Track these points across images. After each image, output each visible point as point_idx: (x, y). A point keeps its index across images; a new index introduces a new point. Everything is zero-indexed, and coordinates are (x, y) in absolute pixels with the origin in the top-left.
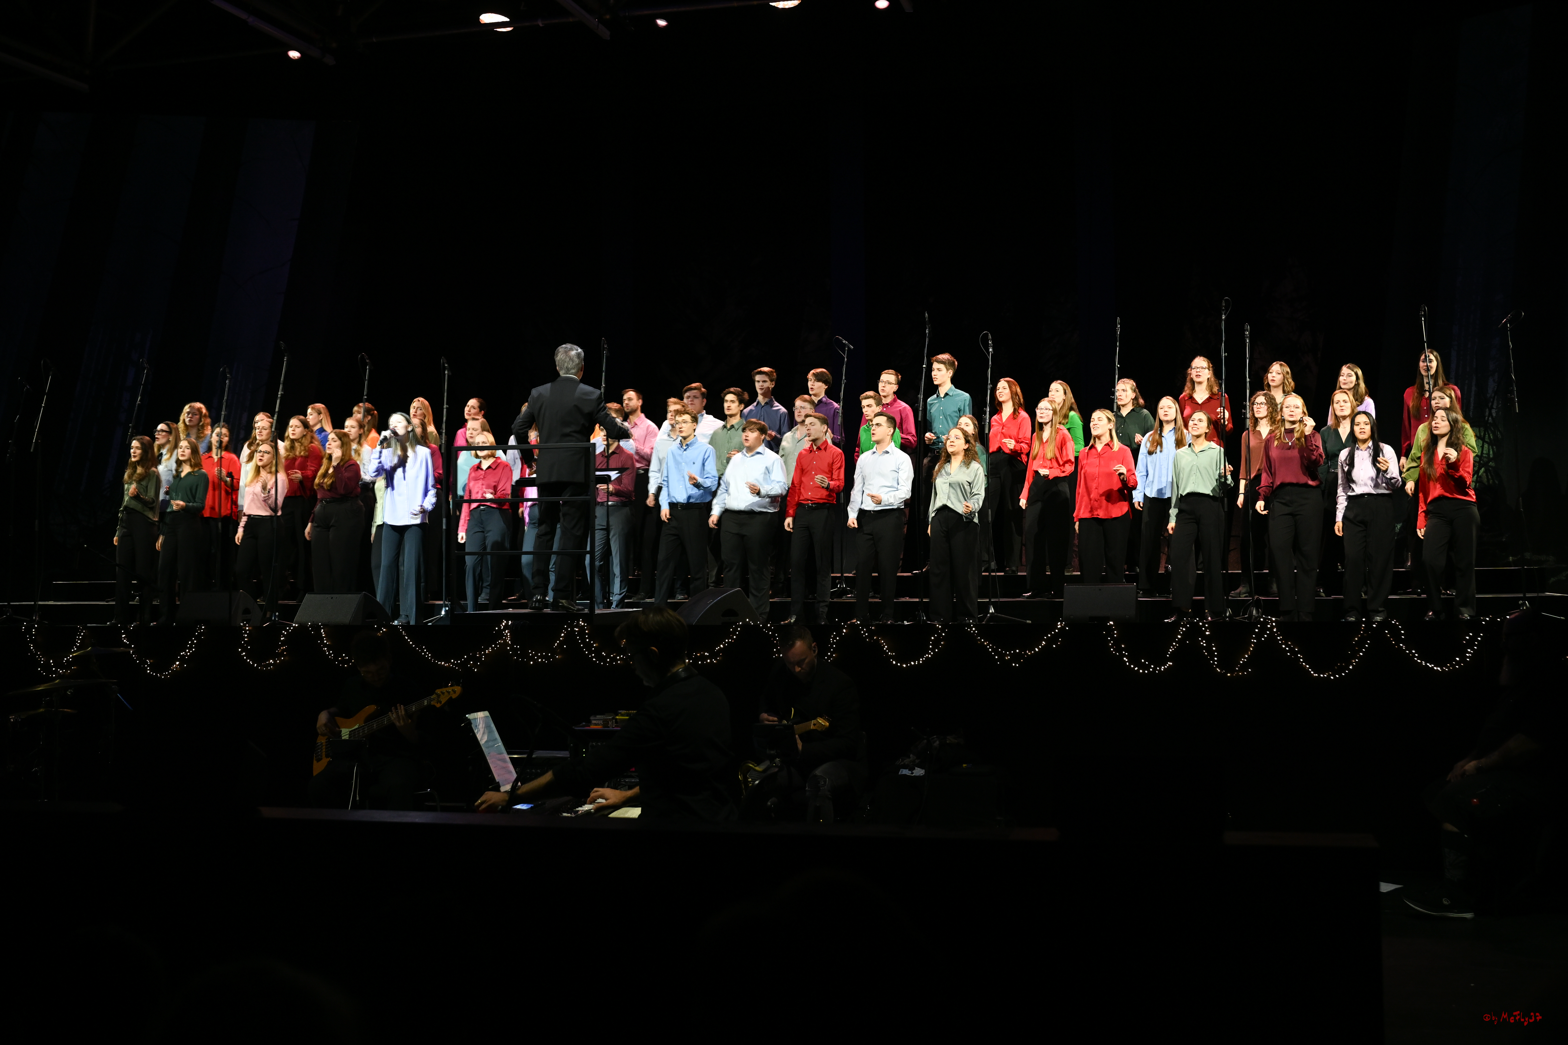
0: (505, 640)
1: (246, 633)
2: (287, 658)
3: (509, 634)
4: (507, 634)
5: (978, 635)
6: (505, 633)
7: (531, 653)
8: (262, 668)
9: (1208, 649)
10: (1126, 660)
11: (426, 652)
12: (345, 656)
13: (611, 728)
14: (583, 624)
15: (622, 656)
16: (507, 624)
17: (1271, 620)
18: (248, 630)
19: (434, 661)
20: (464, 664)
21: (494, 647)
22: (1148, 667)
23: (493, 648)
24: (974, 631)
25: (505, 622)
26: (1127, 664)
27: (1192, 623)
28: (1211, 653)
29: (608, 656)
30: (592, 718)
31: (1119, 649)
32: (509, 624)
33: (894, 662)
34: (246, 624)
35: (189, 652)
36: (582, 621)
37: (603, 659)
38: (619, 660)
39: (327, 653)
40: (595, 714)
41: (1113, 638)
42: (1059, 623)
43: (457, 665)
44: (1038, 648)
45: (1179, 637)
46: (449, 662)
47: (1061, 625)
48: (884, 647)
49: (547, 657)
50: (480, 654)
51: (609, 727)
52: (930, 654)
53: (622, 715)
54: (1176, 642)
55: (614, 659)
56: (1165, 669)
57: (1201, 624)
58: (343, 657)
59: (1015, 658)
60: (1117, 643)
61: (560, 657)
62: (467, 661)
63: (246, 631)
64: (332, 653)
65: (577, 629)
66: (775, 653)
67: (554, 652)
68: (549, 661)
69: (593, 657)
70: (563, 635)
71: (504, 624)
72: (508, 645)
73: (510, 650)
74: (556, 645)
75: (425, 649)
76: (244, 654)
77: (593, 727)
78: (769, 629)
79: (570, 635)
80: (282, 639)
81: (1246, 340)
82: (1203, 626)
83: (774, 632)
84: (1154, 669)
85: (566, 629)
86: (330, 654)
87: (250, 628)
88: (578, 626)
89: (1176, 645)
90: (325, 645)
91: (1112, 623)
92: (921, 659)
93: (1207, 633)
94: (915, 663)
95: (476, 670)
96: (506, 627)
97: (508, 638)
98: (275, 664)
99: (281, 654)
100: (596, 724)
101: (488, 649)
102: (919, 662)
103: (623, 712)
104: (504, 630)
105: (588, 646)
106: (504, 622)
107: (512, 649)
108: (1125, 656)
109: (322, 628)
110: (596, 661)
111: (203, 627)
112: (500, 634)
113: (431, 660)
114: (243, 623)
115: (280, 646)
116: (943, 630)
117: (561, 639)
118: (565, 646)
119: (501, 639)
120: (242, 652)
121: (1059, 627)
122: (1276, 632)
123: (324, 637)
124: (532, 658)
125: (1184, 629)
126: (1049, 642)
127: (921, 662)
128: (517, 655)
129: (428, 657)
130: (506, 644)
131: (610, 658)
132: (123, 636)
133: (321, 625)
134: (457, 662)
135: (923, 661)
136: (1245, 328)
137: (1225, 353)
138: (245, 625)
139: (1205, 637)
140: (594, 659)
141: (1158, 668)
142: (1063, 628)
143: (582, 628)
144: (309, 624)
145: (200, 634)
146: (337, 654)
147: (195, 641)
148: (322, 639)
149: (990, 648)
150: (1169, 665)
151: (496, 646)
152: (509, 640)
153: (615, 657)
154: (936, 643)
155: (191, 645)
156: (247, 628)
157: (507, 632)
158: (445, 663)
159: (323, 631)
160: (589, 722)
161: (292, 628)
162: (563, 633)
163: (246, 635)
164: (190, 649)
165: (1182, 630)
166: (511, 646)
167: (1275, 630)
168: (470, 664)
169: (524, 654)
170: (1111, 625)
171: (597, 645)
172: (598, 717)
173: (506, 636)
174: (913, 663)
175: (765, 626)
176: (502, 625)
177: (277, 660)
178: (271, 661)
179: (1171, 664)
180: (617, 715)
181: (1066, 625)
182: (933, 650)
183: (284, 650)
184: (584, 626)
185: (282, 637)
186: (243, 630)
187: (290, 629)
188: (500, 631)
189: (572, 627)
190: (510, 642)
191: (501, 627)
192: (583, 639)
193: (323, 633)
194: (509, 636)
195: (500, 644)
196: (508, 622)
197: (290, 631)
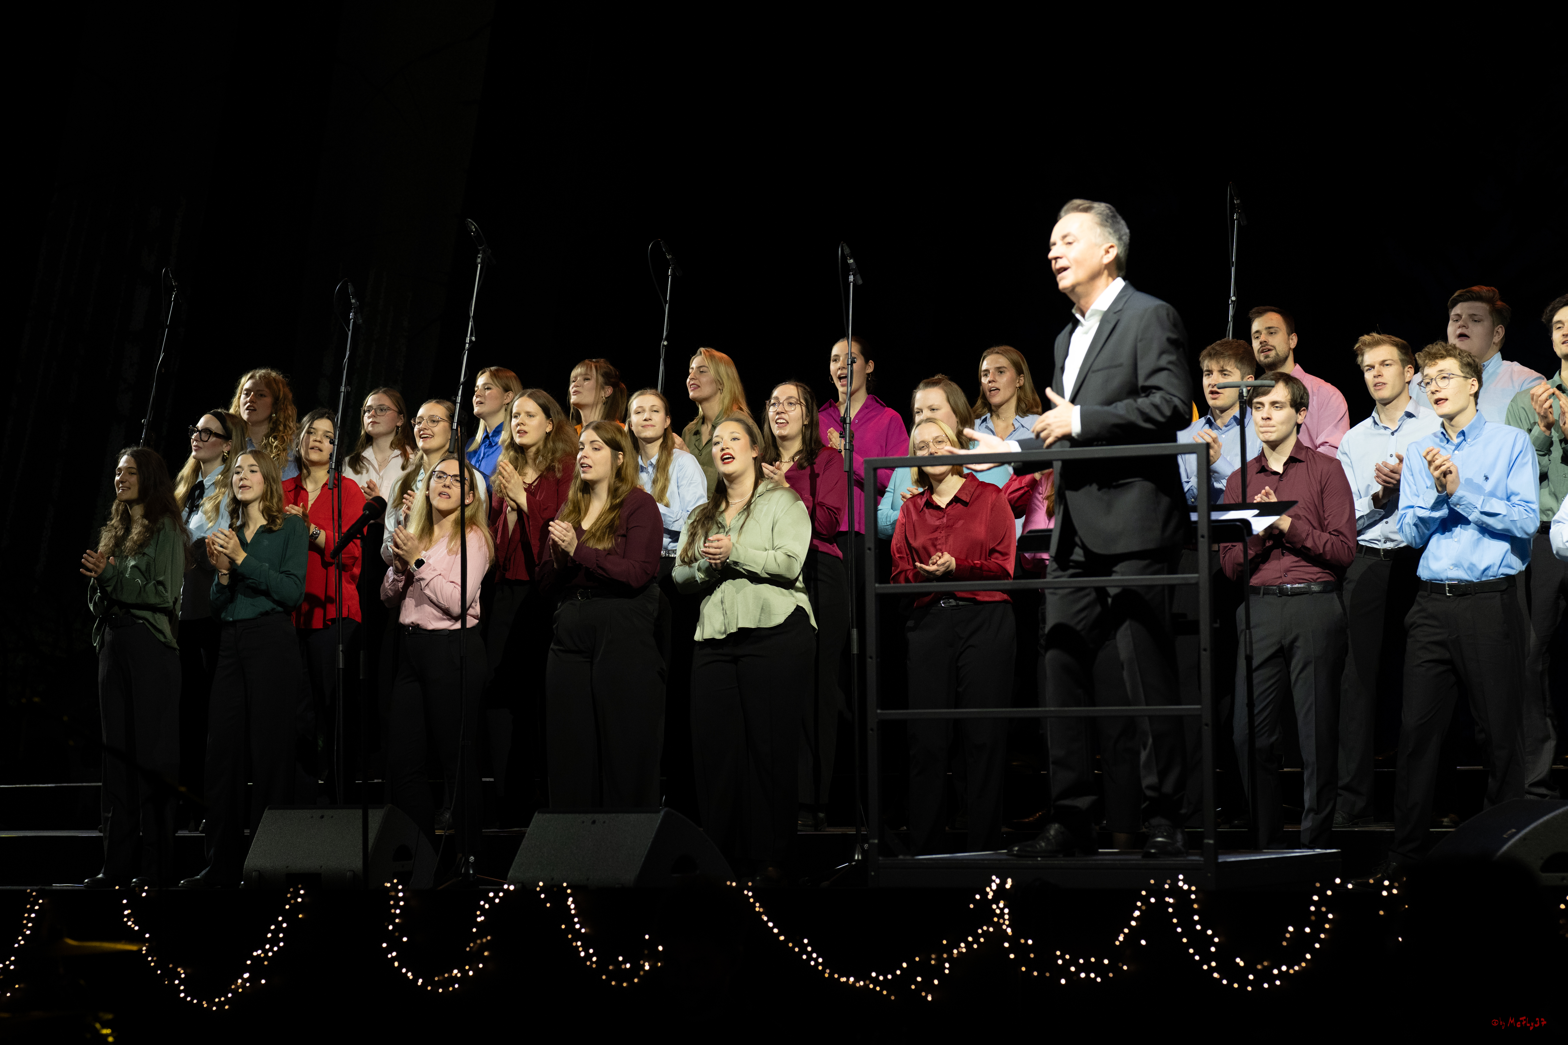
0: (998, 926)
1: (397, 906)
2: (490, 966)
3: (1006, 911)
7: (1062, 957)
8: (435, 988)
11: (812, 952)
12: (624, 962)
14: (1186, 887)
15: (1284, 968)
16: (1001, 886)
18: (402, 899)
19: (831, 974)
20: (900, 984)
21: (972, 943)
23: (969, 945)
25: (998, 881)
29: (1250, 967)
32: (1008, 886)
34: (398, 884)
35: (271, 949)
36: (1185, 881)
37: (1239, 974)
38: (1277, 977)
39: (582, 954)
43: (885, 984)
49: (1099, 969)
50: (939, 958)
55: (1265, 975)
58: (618, 964)
61: (1132, 967)
62: (908, 976)
63: (397, 900)
64: (593, 955)
65: (1171, 901)
67: (1116, 955)
68: (1105, 977)
69: (1212, 970)
70: (1137, 913)
71: (994, 887)
72: (1005, 937)
73: (1011, 949)
74: (1121, 938)
75: (808, 945)
76: (394, 954)
79: (1156, 916)
80: (479, 919)
85: (1145, 900)
86: (589, 957)
87: (407, 894)
88: (1174, 891)
90: (577, 935)
95: (929, 998)
96: (1000, 893)
97: (1004, 920)
98: (464, 979)
99: (478, 956)
101: (958, 947)
104: (996, 900)
105: (1201, 942)
106: (994, 881)
107: (1015, 947)
109: (570, 895)
110: (1220, 980)
111: (302, 892)
112: (985, 913)
113: (824, 971)
114: (391, 881)
115: (474, 937)
117: (1133, 923)
118: (1143, 942)
119: (989, 921)
120: (389, 950)
123: (575, 915)
124: (1064, 971)
128: (1027, 962)
129: (817, 964)
130: (1002, 936)
131: (1255, 972)
132: (126, 912)
133: (567, 888)
134: (885, 977)
138: (394, 887)
140: (1215, 975)
143: (1183, 897)
144: (541, 884)
145: (296, 908)
146: (605, 957)
147: (285, 925)
148: (569, 919)
151: (976, 940)
152: (1008, 926)
153: (1267, 970)
155: (275, 933)
156: (401, 895)
157: (1001, 905)
158: (857, 980)
159: (573, 902)
161: (501, 894)
162: (1139, 908)
163: (398, 911)
164: (274, 941)
166: (1014, 940)
168: (915, 982)
169: (1045, 961)
171: (1222, 938)
173: (1001, 915)
176: (990, 887)
177: (469, 969)
178: (455, 971)
183: (484, 947)
184: (1189, 892)
185: (480, 916)
186: (392, 898)
187: (496, 896)
188: (985, 904)
189: (1160, 894)
190: (1009, 930)
191: (988, 893)
192: (1188, 925)
193: (572, 906)
194: (1006, 917)
195: (985, 934)
196: (1003, 882)
197: (497, 901)
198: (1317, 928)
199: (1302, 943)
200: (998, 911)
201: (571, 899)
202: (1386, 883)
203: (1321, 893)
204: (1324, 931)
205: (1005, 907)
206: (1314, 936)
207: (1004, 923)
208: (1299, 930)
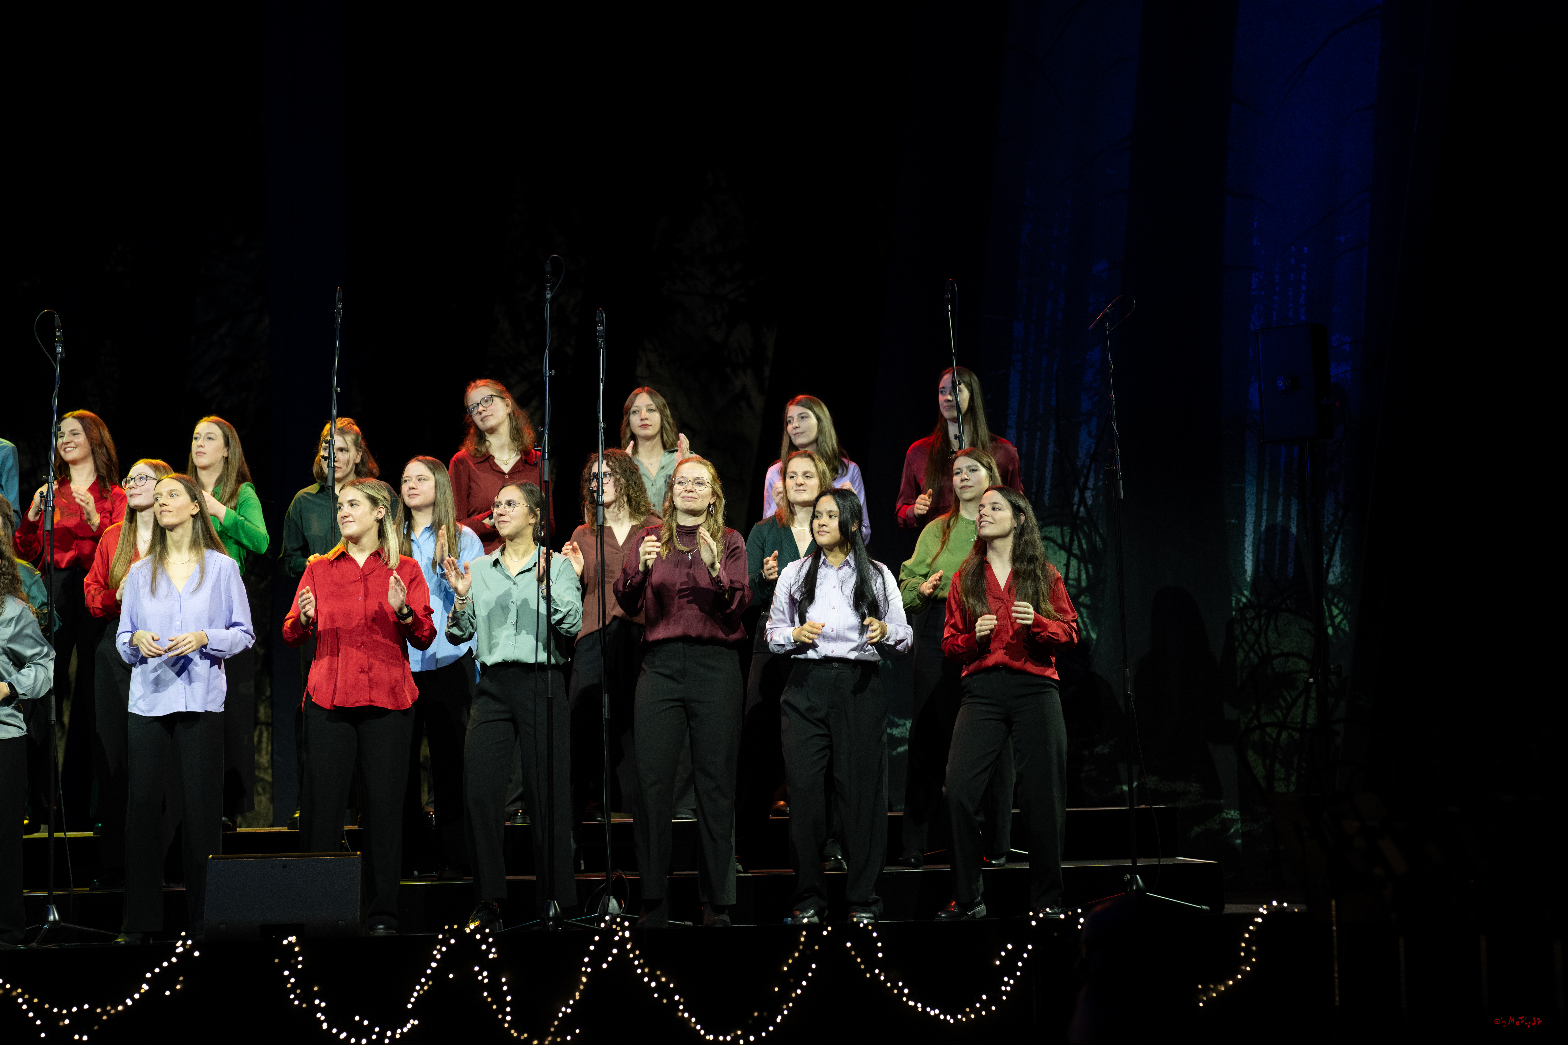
9: (494, 987)
10: (323, 1018)
17: (621, 924)
22: (368, 1032)
26: (325, 1026)
27: (460, 935)
28: (499, 997)
31: (307, 995)
41: (294, 972)
42: (179, 943)
44: (133, 999)
45: (434, 965)
47: (183, 945)
54: (428, 977)
56: (402, 1033)
59: (81, 1022)
60: (303, 981)
81: (597, 343)
82: (484, 940)
84: (382, 1035)
89: (426, 984)
91: (293, 939)
93: (492, 956)
108: (319, 1008)
121: (179, 950)
122: (632, 950)
125: (444, 949)
126: (157, 983)
136: (597, 319)
137: (550, 371)
139: (486, 964)
141: (389, 1033)
142: (187, 953)
149: (26, 1000)
150: (413, 1025)
165: (440, 952)
167: (629, 947)
170: (290, 942)
179: (416, 1022)
181: (193, 948)
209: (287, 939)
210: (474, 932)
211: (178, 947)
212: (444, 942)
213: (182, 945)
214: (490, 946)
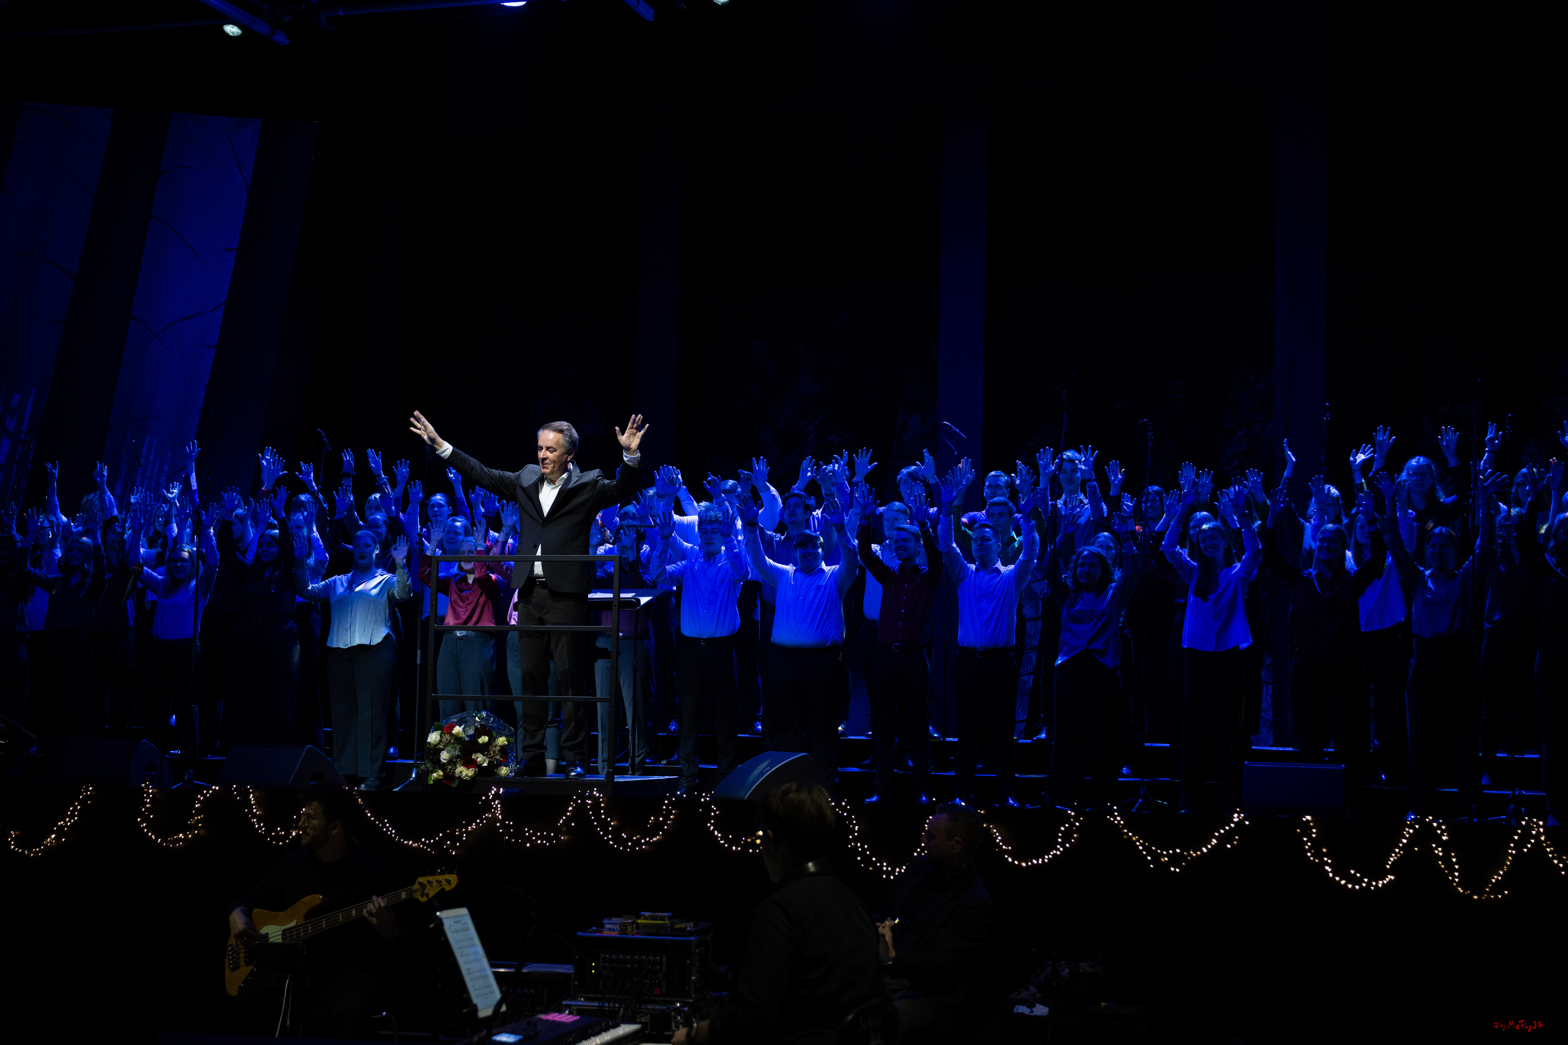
0: (494, 814)
1: (148, 797)
2: (202, 832)
3: (499, 806)
4: (497, 805)
5: (1124, 826)
6: (494, 804)
7: (528, 831)
8: (168, 844)
9: (1446, 859)
10: (1330, 870)
11: (389, 827)
12: (281, 831)
13: (630, 936)
14: (597, 795)
15: (648, 839)
16: (497, 793)
17: (1537, 824)
18: (151, 793)
19: (399, 839)
20: (438, 845)
21: (479, 823)
22: (1359, 881)
23: (477, 824)
24: (1119, 821)
25: (495, 790)
26: (1331, 875)
28: (1450, 866)
29: (629, 839)
30: (605, 921)
31: (1318, 854)
32: (501, 792)
33: (1010, 860)
34: (149, 785)
35: (69, 821)
36: (597, 791)
37: (623, 842)
38: (644, 844)
39: (257, 826)
40: (610, 916)
41: (1310, 839)
42: (1236, 815)
43: (429, 845)
44: (1207, 848)
45: (1405, 841)
46: (419, 841)
48: (997, 838)
49: (548, 838)
50: (460, 831)
51: (627, 934)
52: (1058, 850)
53: (646, 918)
54: (1400, 849)
55: (638, 843)
56: (1383, 884)
57: (1435, 825)
58: (277, 832)
59: (1175, 860)
60: (1316, 846)
61: (566, 838)
62: (443, 841)
63: (148, 794)
64: (263, 827)
65: (589, 802)
66: (850, 841)
67: (558, 831)
68: (551, 843)
69: (609, 840)
70: (570, 809)
71: (493, 792)
72: (497, 820)
73: (500, 827)
74: (561, 822)
75: (387, 823)
76: (144, 825)
77: (606, 933)
78: (844, 809)
79: (581, 810)
80: (197, 806)
82: (1439, 827)
83: (850, 813)
84: (1369, 884)
85: (575, 801)
86: (260, 828)
87: (155, 791)
88: (591, 797)
89: (1399, 853)
90: (255, 816)
91: (1309, 818)
92: (1046, 857)
93: (1444, 838)
94: (1038, 861)
95: (454, 853)
96: (497, 796)
97: (498, 811)
98: (186, 840)
99: (195, 827)
100: (611, 928)
101: (471, 825)
102: (1043, 861)
103: (647, 914)
104: (494, 800)
105: (604, 825)
106: (493, 789)
107: (503, 826)
108: (1327, 864)
109: (251, 793)
110: (613, 845)
111: (91, 789)
112: (487, 806)
113: (395, 837)
114: (145, 783)
115: (193, 816)
116: (1076, 818)
117: (568, 814)
118: (573, 824)
119: (489, 811)
120: (142, 822)
121: (1236, 820)
122: (1544, 841)
123: (254, 805)
124: (529, 839)
125: (1411, 831)
126: (1222, 839)
127: (1046, 861)
128: (509, 834)
129: (392, 834)
130: (496, 820)
131: (632, 841)
133: (250, 789)
134: (430, 841)
135: (1049, 859)
138: (147, 787)
139: (1440, 843)
140: (611, 842)
141: (1374, 883)
142: (1241, 822)
143: (596, 800)
144: (235, 786)
145: (87, 798)
146: (270, 828)
147: (79, 807)
148: (250, 807)
149: (1141, 844)
150: (1390, 879)
151: (481, 822)
152: (500, 814)
153: (639, 840)
154: (1067, 836)
155: (73, 812)
156: (150, 791)
157: (496, 803)
158: (414, 843)
159: (253, 797)
160: (601, 926)
161: (211, 792)
162: (572, 806)
163: (148, 800)
164: (72, 817)
165: (1408, 832)
166: (502, 822)
167: (1542, 838)
168: (446, 844)
169: (519, 834)
170: (1307, 820)
171: (615, 823)
172: (614, 920)
173: (496, 808)
174: (1035, 862)
175: (838, 805)
176: (491, 793)
177: (189, 834)
178: (181, 835)
179: (1393, 878)
180: (639, 918)
181: (1245, 819)
182: (1062, 845)
183: (198, 821)
184: (599, 797)
185: (197, 804)
186: (145, 793)
187: (208, 792)
188: (488, 802)
189: (584, 799)
190: (500, 816)
191: (489, 796)
192: (597, 815)
193: (252, 799)
194: (499, 809)
195: (486, 818)
196: (498, 790)
197: (208, 795)
198: (667, 818)
199: (658, 826)
200: (494, 806)
201: (251, 795)
202: (704, 794)
203: (669, 799)
204: (670, 819)
205: (498, 803)
206: (664, 823)
207: (497, 813)
208: (657, 819)
209: (1305, 818)
210: (1431, 822)
211: (1235, 818)
212: (1411, 826)
213: (1238, 817)
214: (1443, 831)
